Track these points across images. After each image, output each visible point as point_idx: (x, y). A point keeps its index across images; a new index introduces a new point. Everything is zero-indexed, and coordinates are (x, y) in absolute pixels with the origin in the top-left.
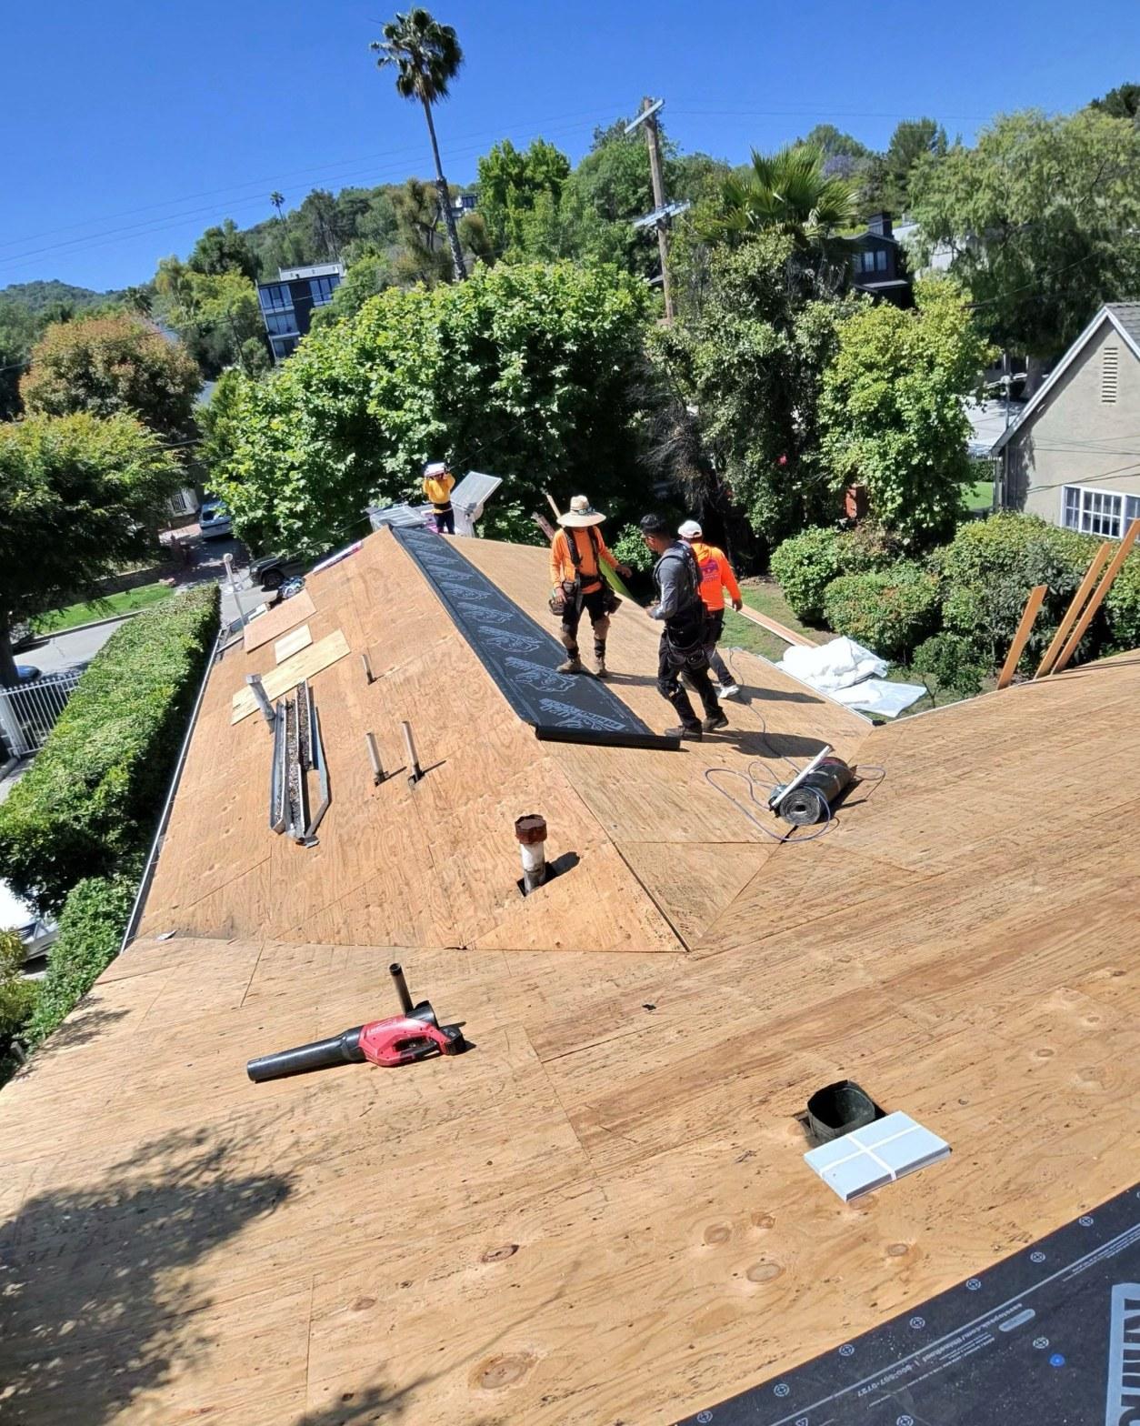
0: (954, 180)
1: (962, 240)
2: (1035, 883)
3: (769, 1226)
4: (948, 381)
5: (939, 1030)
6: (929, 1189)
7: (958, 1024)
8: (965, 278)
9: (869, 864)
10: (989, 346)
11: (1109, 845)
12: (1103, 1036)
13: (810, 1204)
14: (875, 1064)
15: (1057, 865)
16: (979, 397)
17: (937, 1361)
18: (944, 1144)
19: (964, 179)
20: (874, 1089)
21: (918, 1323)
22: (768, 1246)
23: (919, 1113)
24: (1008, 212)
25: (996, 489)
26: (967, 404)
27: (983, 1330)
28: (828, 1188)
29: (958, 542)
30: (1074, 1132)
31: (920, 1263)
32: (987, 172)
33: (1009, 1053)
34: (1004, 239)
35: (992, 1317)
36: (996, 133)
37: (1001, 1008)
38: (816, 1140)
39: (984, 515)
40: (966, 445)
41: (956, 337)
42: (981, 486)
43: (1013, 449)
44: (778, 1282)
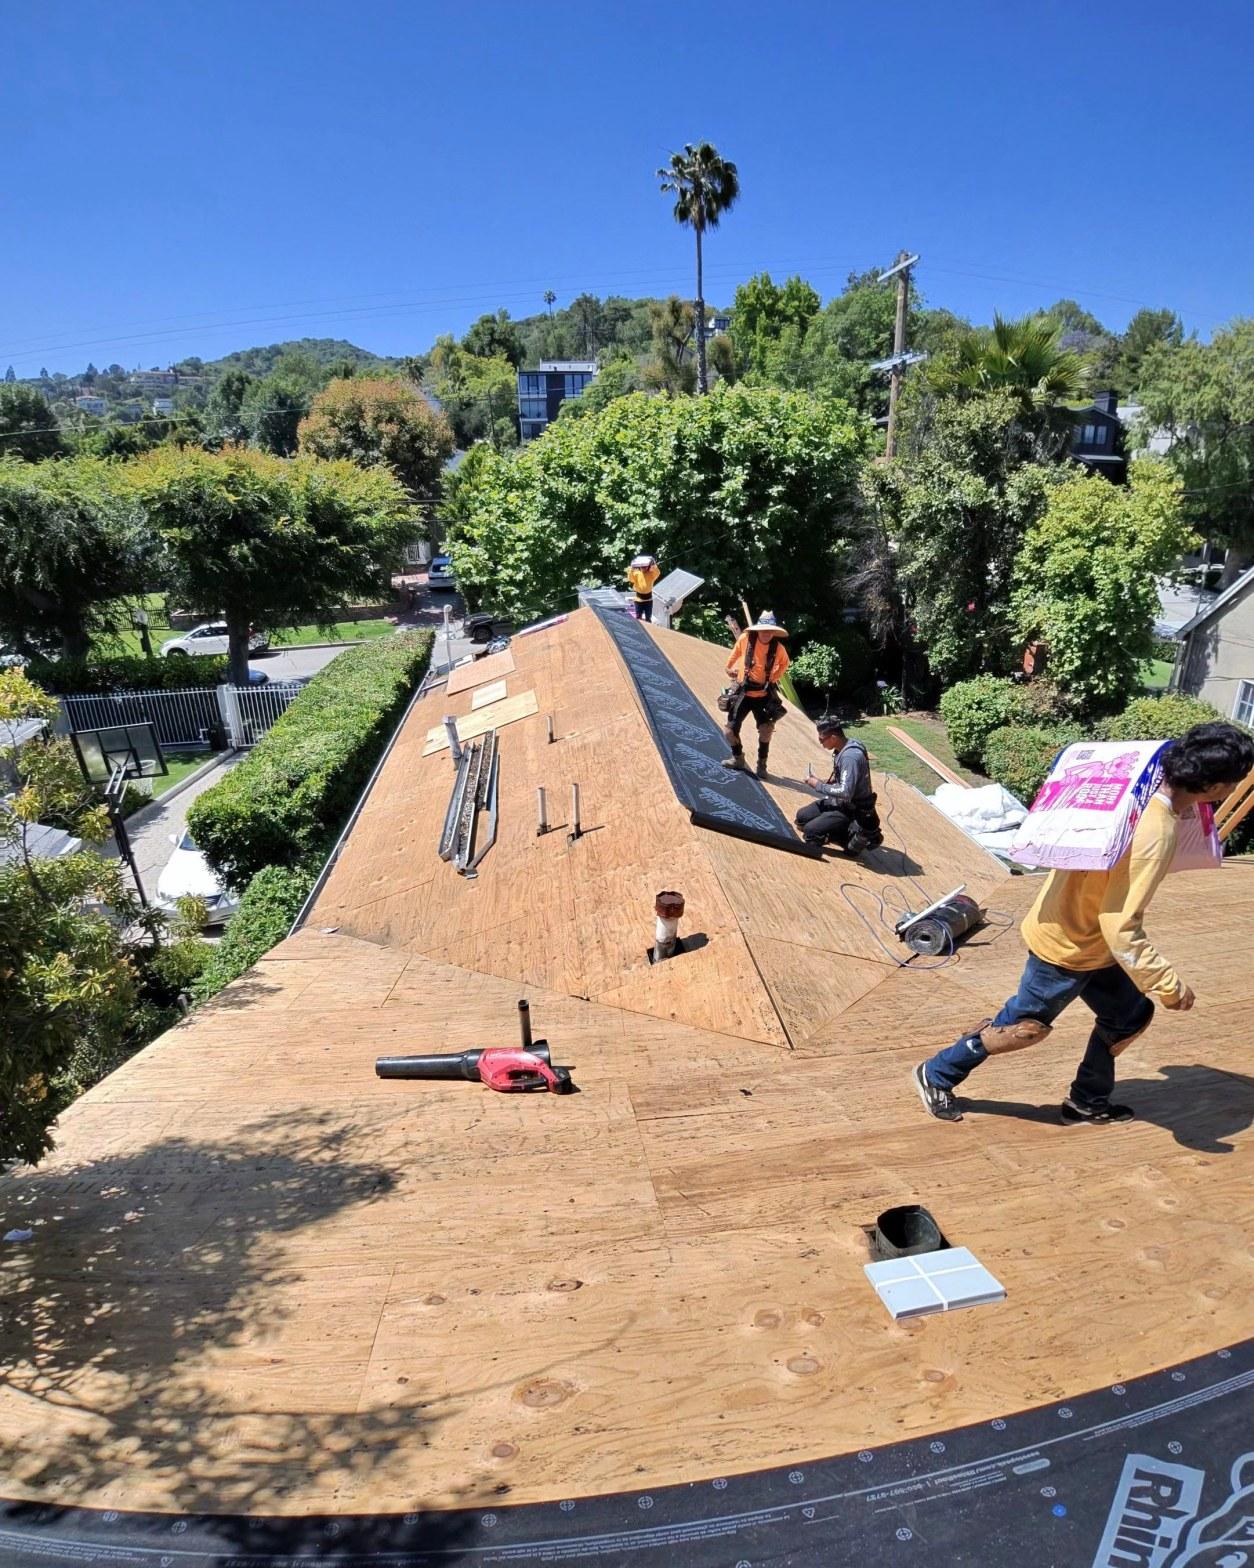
0: (1185, 371)
1: (1183, 428)
2: (1140, 1059)
3: (818, 1324)
4: (1146, 560)
5: (1019, 1179)
6: (976, 1327)
7: (1037, 1177)
8: (1180, 465)
9: (981, 1005)
10: (1191, 534)
11: (1220, 1037)
12: (1177, 1221)
13: (861, 1313)
14: (950, 1196)
15: (1167, 1045)
16: (1173, 579)
17: (947, 1487)
18: (1000, 1288)
19: (1195, 372)
20: (944, 1221)
21: (937, 1448)
22: (813, 1343)
23: (983, 1253)
24: (1231, 410)
25: (1175, 671)
26: (1162, 584)
27: (998, 1468)
28: (880, 1303)
29: (1128, 714)
30: (1130, 1304)
31: (954, 1393)
32: (1218, 368)
33: (1082, 1216)
34: (1224, 435)
35: (1009, 1458)
36: (1231, 335)
37: (1083, 1171)
38: (878, 1255)
39: (1158, 694)
40: (1152, 623)
41: (1161, 519)
42: (1158, 665)
43: (1198, 637)
44: (816, 1378)
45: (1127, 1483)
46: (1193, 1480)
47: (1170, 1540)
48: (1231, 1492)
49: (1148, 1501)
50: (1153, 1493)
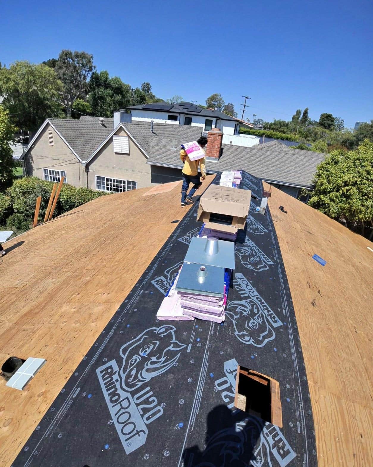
0: (3, 77)
1: (6, 95)
2: (53, 279)
3: (4, 410)
4: (3, 137)
5: (35, 330)
6: (44, 374)
7: (40, 325)
8: (7, 106)
10: (15, 127)
11: (70, 263)
12: (78, 311)
13: (13, 397)
14: (19, 348)
15: (58, 272)
16: (13, 142)
17: (61, 416)
18: (44, 360)
19: (6, 77)
20: (20, 356)
21: (53, 410)
22: (6, 415)
23: (35, 355)
24: (19, 89)
25: (24, 170)
26: (10, 144)
27: (69, 401)
28: (16, 390)
29: (14, 186)
30: (76, 339)
31: (48, 395)
32: (13, 76)
33: (55, 326)
34: (18, 97)
35: (70, 396)
36: (15, 66)
37: (50, 315)
38: (8, 378)
39: (21, 177)
40: (12, 156)
41: (4, 123)
42: (19, 169)
43: (27, 157)
44: (12, 423)
45: (100, 376)
46: (113, 363)
47: (118, 379)
48: (123, 358)
49: (107, 376)
50: (107, 373)
